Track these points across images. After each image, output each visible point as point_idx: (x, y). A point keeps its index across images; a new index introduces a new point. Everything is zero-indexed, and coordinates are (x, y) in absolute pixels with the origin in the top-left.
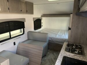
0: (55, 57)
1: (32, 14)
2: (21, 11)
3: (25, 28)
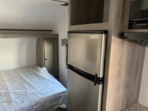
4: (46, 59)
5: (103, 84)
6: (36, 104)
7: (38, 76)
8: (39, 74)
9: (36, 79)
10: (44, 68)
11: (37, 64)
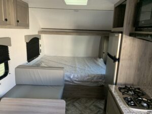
0: (80, 112)
1: (26, 28)
2: (6, 20)
3: (9, 59)
5: (119, 62)
6: (88, 76)
7: (96, 63)
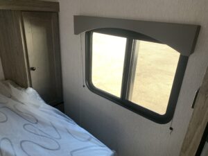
4: (33, 69)
8: (20, 107)
9: (15, 124)
10: (30, 90)
11: (6, 79)
